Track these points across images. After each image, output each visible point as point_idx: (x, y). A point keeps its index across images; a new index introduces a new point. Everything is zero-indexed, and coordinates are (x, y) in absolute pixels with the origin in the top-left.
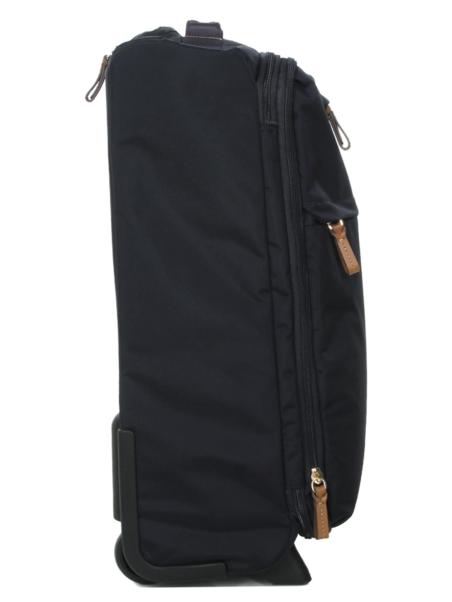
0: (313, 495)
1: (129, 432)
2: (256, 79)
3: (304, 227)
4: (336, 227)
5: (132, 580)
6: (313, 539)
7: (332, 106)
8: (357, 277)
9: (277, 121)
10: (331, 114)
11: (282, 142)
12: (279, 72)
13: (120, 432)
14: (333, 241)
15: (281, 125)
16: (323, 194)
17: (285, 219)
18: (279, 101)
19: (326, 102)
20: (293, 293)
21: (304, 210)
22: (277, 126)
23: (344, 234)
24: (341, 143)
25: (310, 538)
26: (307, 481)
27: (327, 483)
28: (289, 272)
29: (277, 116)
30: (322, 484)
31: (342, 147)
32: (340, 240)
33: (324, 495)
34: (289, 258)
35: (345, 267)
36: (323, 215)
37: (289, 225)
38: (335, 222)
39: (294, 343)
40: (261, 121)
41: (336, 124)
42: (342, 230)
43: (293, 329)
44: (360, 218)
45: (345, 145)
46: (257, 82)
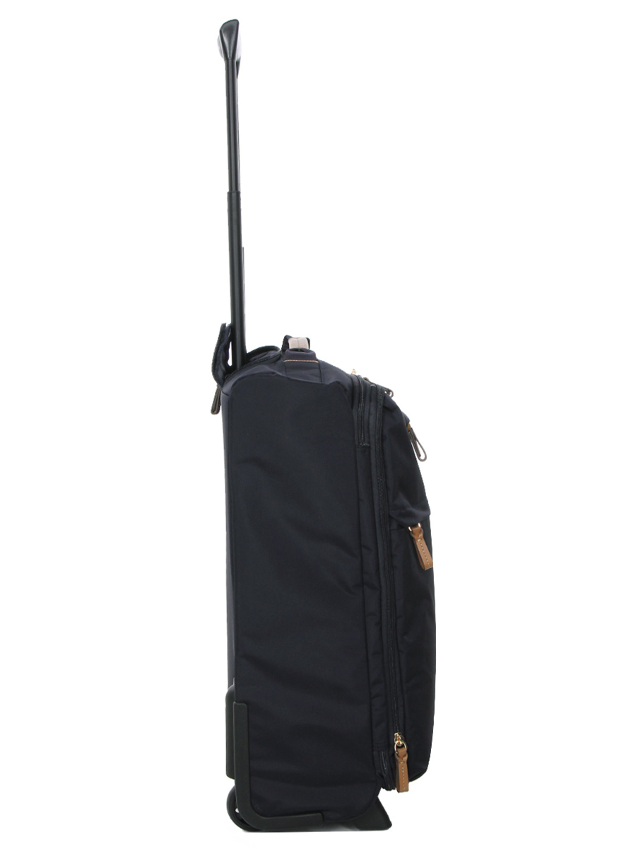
0: (396, 755)
1: (243, 704)
2: (352, 407)
3: (390, 531)
4: (415, 529)
5: (241, 827)
6: (394, 792)
7: (412, 424)
8: (430, 572)
9: (369, 443)
10: (411, 430)
11: (373, 461)
12: (371, 400)
13: (235, 705)
14: (413, 541)
15: (373, 447)
16: (406, 502)
17: (375, 526)
18: (371, 427)
19: (407, 421)
20: (381, 587)
21: (390, 517)
22: (369, 447)
23: (421, 535)
24: (419, 455)
25: (390, 790)
26: (390, 744)
27: (407, 745)
28: (378, 570)
29: (369, 438)
30: (403, 746)
31: (420, 459)
32: (419, 540)
33: (404, 756)
34: (378, 558)
35: (421, 564)
36: (405, 521)
37: (378, 532)
38: (415, 525)
39: (381, 629)
40: (357, 443)
41: (415, 439)
42: (420, 531)
43: (381, 617)
44: (432, 518)
45: (423, 457)
46: (354, 410)
